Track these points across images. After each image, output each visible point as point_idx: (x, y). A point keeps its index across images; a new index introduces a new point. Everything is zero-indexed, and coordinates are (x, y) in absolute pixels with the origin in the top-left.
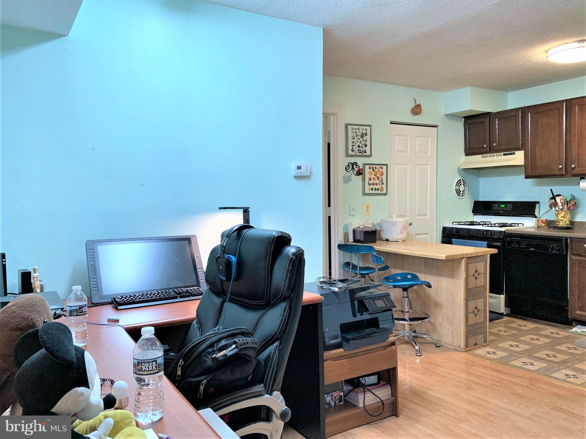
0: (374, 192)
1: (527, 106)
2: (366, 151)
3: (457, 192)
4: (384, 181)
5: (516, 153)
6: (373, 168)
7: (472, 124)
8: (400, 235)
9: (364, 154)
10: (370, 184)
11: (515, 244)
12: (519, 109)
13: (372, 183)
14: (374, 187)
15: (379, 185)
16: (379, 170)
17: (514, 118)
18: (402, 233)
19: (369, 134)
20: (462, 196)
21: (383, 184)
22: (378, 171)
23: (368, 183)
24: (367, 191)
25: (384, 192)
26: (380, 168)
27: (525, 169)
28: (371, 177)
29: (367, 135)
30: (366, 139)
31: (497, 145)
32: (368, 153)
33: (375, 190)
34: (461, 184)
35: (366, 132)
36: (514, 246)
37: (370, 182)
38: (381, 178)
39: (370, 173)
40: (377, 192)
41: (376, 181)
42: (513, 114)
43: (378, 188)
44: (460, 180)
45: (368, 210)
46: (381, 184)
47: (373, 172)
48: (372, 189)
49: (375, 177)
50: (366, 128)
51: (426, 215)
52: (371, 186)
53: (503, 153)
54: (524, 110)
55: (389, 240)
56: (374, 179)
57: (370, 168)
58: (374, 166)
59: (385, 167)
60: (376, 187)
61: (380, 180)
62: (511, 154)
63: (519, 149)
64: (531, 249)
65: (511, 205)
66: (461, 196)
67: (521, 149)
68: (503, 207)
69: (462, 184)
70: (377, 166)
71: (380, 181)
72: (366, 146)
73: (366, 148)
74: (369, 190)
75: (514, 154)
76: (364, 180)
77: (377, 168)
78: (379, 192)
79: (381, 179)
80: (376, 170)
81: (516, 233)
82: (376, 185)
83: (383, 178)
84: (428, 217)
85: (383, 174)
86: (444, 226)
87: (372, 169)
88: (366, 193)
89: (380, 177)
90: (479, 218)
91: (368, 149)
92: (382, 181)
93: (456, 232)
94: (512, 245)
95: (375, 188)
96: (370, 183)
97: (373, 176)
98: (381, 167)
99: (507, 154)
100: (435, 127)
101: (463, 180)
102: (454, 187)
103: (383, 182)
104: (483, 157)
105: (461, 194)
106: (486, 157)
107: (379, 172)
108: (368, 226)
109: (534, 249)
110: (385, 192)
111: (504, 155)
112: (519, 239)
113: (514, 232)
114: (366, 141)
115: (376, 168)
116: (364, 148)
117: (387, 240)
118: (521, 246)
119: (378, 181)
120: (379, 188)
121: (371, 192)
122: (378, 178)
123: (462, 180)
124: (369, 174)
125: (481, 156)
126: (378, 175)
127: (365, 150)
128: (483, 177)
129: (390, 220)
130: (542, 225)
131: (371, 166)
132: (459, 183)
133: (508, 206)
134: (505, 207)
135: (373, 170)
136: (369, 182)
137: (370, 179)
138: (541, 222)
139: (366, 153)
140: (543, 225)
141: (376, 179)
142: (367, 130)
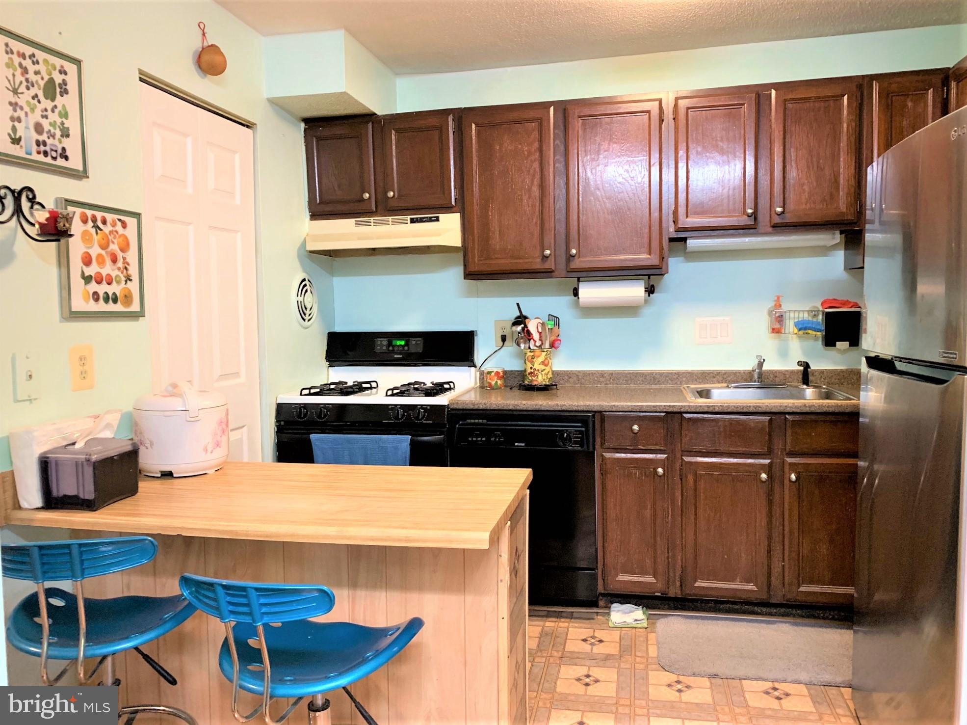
0: (102, 306)
1: (465, 108)
2: (68, 153)
3: (299, 311)
4: (134, 271)
5: (440, 219)
6: (94, 220)
7: (326, 139)
8: (211, 452)
9: (61, 162)
10: (87, 279)
11: (477, 436)
12: (446, 112)
13: (93, 275)
14: (102, 289)
15: (118, 282)
16: (117, 232)
17: (436, 133)
18: (218, 445)
19: (72, 86)
20: (309, 320)
21: (131, 280)
22: (111, 232)
23: (80, 273)
24: (79, 304)
25: (135, 307)
26: (119, 224)
27: (465, 256)
28: (91, 251)
29: (66, 92)
30: (64, 106)
31: (396, 196)
32: (75, 163)
33: (107, 299)
34: (306, 291)
35: (65, 82)
36: (474, 439)
37: (90, 271)
38: (124, 259)
39: (85, 236)
40: (111, 307)
41: (108, 269)
42: (434, 121)
43: (114, 294)
44: (304, 280)
45: (84, 375)
46: (123, 279)
47: (97, 233)
48: (96, 296)
49: (103, 252)
50: (62, 67)
51: (237, 374)
52: (93, 287)
53: (409, 217)
54: (462, 115)
55: (175, 476)
56: (101, 261)
57: (85, 221)
58: (99, 215)
59: (131, 222)
60: (111, 290)
61: (120, 264)
62: (430, 220)
63: (448, 209)
64: (516, 444)
65: (420, 340)
66: (306, 321)
67: (454, 209)
68: (401, 345)
69: (309, 291)
70: (109, 217)
71: (119, 269)
72: (66, 134)
73: (66, 143)
74: (87, 301)
75: (437, 219)
76: (64, 260)
77: (108, 223)
78: (119, 307)
79: (124, 263)
80: (107, 229)
81: (476, 407)
82: (109, 283)
83: (128, 260)
84: (242, 379)
85: (128, 244)
86: (279, 401)
87: (90, 224)
88: (73, 309)
89: (120, 255)
90: (350, 375)
91: (72, 146)
92: (126, 268)
93: (319, 417)
94: (470, 439)
95: (106, 293)
96: (86, 274)
97: (95, 251)
98: (119, 220)
99: (421, 220)
100: (248, 127)
101: (309, 281)
102: (294, 298)
103: (129, 272)
104: (358, 224)
105: (307, 315)
106: (368, 224)
107: (115, 238)
108: (102, 435)
109: (523, 444)
110: (138, 310)
111: (413, 221)
112: (485, 421)
113: (472, 407)
114: (65, 115)
115: (104, 222)
116: (60, 142)
117: (168, 475)
118: (493, 439)
119: (113, 270)
120: (118, 295)
121: (92, 306)
122: (114, 260)
123: (307, 279)
124: (83, 242)
125: (352, 221)
126: (114, 247)
127: (64, 149)
128: (339, 276)
129: (176, 404)
130: (497, 382)
131: (89, 213)
132: (303, 286)
133: (414, 342)
134: (407, 344)
135: (97, 227)
136: (83, 272)
137: (87, 261)
138: (496, 377)
139: (66, 158)
140: (499, 382)
141: (108, 261)
142: (66, 73)
